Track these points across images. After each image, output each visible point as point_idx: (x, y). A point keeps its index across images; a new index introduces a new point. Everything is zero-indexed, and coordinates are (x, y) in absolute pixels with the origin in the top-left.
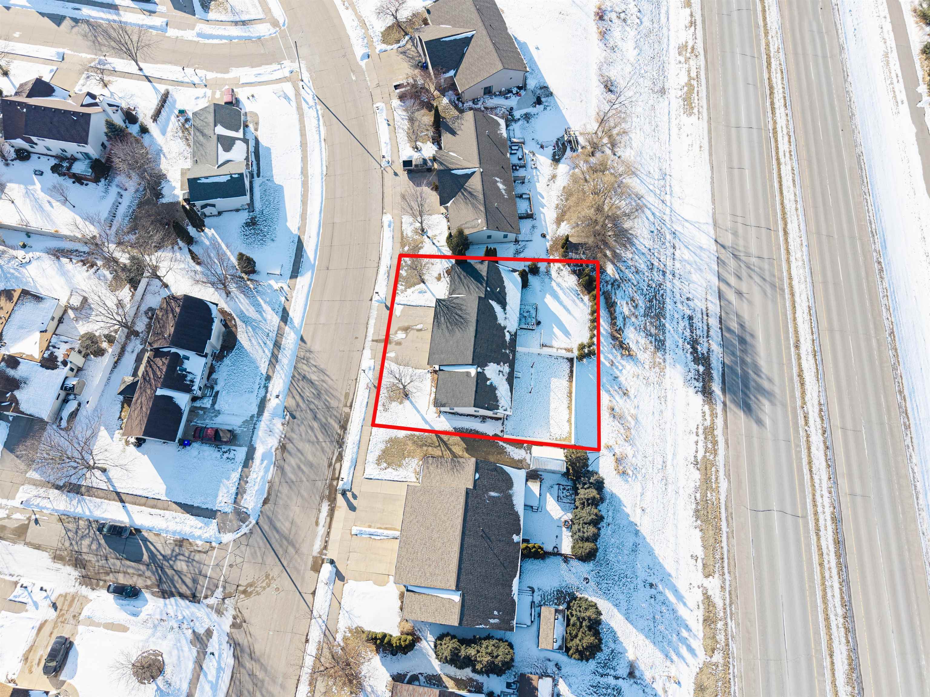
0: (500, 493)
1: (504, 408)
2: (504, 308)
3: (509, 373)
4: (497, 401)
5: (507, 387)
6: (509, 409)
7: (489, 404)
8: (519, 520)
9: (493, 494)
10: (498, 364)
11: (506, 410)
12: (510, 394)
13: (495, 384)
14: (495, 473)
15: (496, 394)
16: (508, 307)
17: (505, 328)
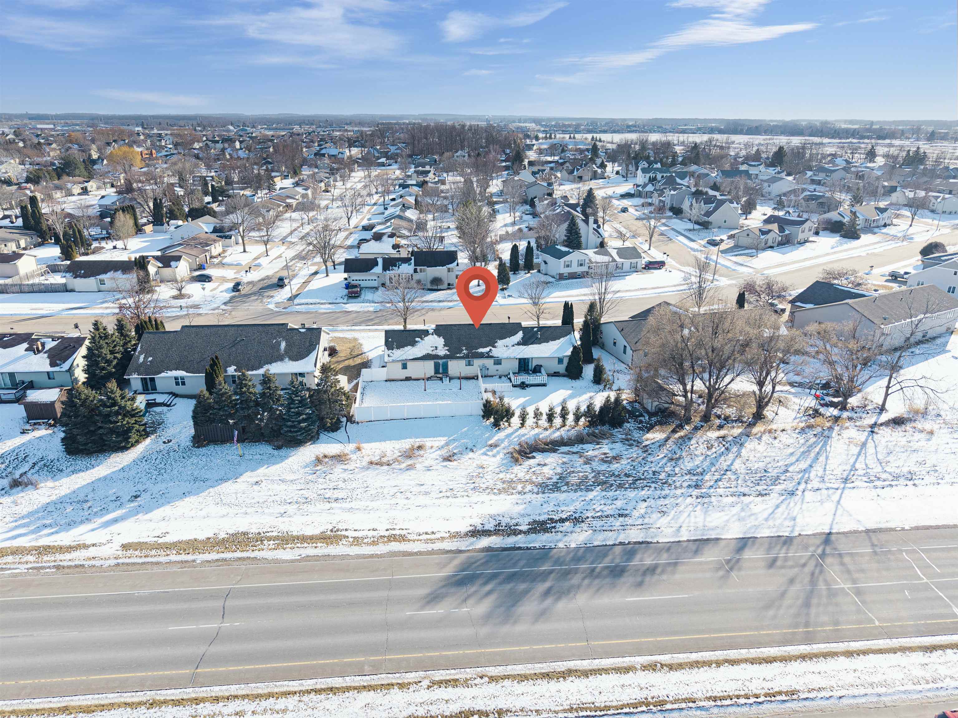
0: (285, 350)
1: (391, 355)
2: (519, 344)
3: (438, 356)
4: (398, 348)
5: (420, 355)
6: (391, 359)
7: (392, 342)
8: (252, 370)
9: (283, 345)
10: (445, 345)
11: (389, 355)
12: (411, 358)
13: (419, 346)
14: (308, 344)
15: (407, 346)
16: (522, 347)
17: (494, 347)
